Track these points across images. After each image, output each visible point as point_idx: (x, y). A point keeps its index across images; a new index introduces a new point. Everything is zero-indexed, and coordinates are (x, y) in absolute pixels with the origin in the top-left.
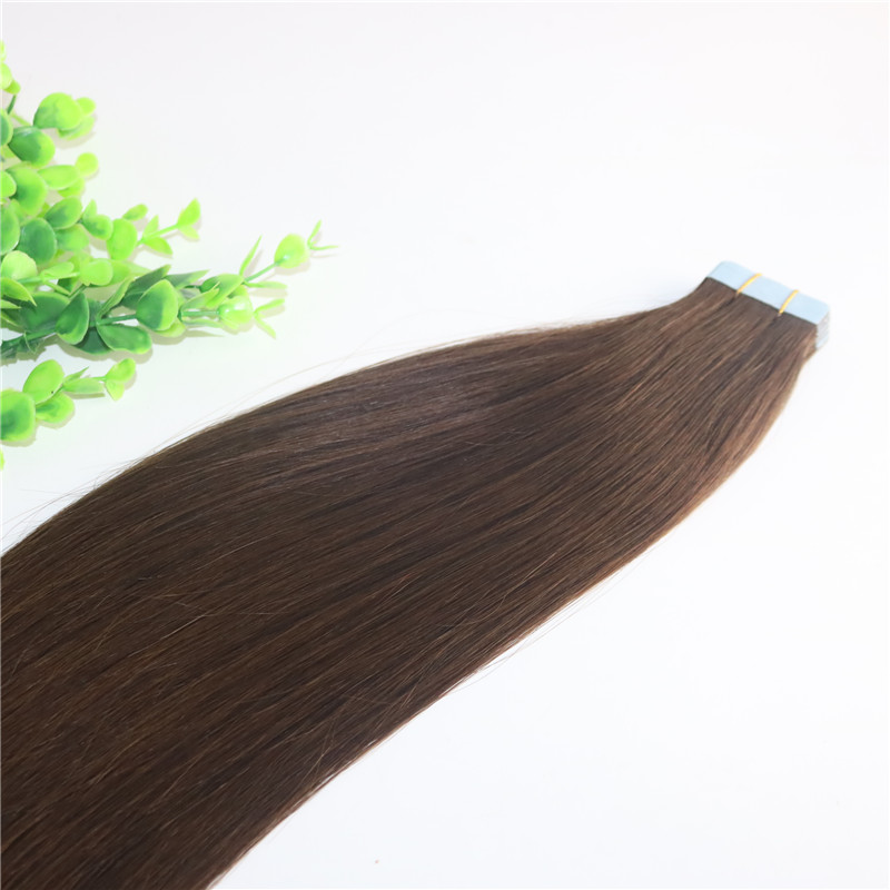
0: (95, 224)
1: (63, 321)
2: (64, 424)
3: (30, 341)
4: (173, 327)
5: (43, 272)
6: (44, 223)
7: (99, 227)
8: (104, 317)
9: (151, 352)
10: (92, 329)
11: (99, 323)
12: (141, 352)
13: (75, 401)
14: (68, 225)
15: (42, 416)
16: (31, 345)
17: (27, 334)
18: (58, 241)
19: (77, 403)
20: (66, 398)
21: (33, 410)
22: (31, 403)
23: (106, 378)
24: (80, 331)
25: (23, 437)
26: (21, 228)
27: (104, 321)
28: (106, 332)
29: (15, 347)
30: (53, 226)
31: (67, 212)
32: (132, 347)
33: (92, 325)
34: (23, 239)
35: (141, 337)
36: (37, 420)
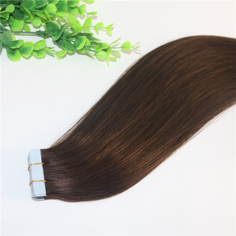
1: (55, 33)
7: (81, 11)
10: (60, 39)
21: (32, 50)
23: (57, 52)
24: (57, 38)
25: (27, 56)
27: (67, 39)
28: (65, 42)
32: (68, 49)
34: (58, 4)
35: (73, 48)
36: (32, 53)
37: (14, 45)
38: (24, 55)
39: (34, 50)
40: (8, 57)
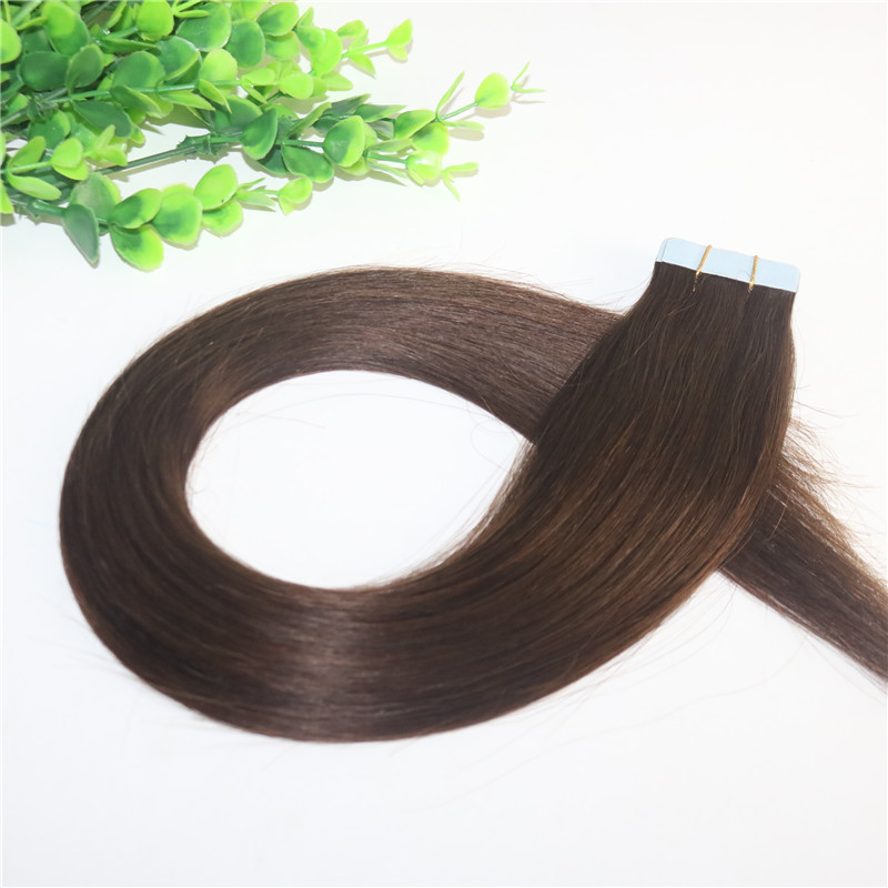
0: (308, 35)
1: (250, 133)
2: (228, 234)
3: (213, 144)
4: (356, 165)
5: (244, 77)
6: (257, 27)
7: (312, 39)
8: (293, 137)
9: (331, 182)
10: (276, 147)
11: (285, 142)
12: (320, 180)
13: (245, 210)
14: (280, 33)
15: (209, 220)
16: (213, 148)
17: (212, 136)
18: (267, 48)
19: (247, 213)
20: (236, 205)
21: (200, 214)
22: (200, 207)
23: (279, 193)
24: (264, 148)
25: (186, 240)
26: (233, 27)
27: (293, 142)
28: (290, 153)
29: (197, 146)
30: (264, 31)
31: (282, 19)
32: (312, 174)
33: (278, 143)
34: (233, 40)
35: (324, 166)
36: (202, 224)
37: (134, 215)
38: (175, 238)
39: (205, 212)
40: (124, 260)
